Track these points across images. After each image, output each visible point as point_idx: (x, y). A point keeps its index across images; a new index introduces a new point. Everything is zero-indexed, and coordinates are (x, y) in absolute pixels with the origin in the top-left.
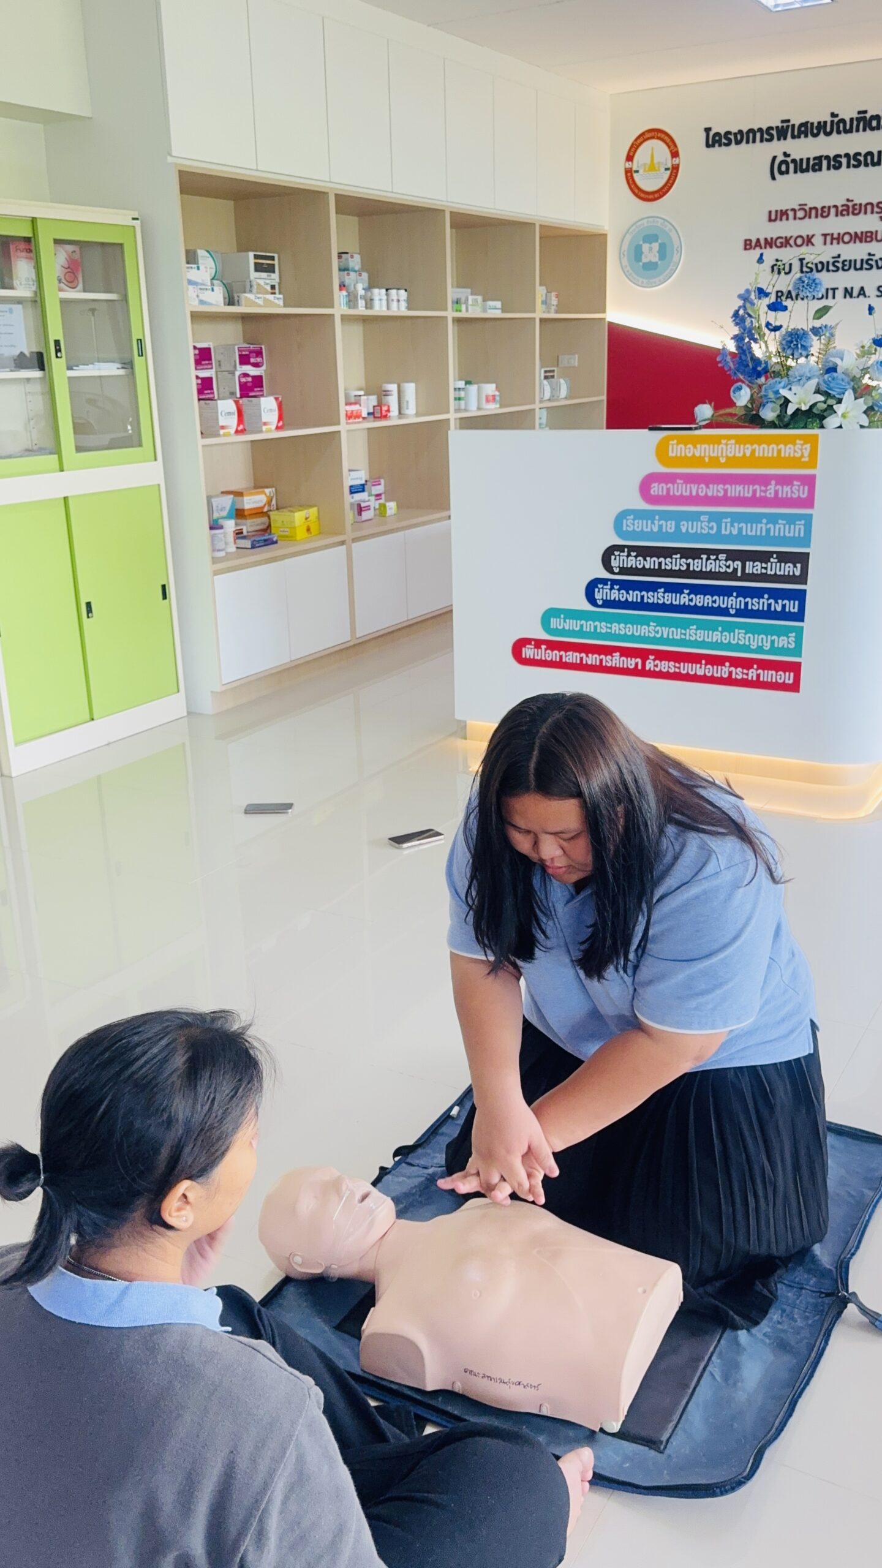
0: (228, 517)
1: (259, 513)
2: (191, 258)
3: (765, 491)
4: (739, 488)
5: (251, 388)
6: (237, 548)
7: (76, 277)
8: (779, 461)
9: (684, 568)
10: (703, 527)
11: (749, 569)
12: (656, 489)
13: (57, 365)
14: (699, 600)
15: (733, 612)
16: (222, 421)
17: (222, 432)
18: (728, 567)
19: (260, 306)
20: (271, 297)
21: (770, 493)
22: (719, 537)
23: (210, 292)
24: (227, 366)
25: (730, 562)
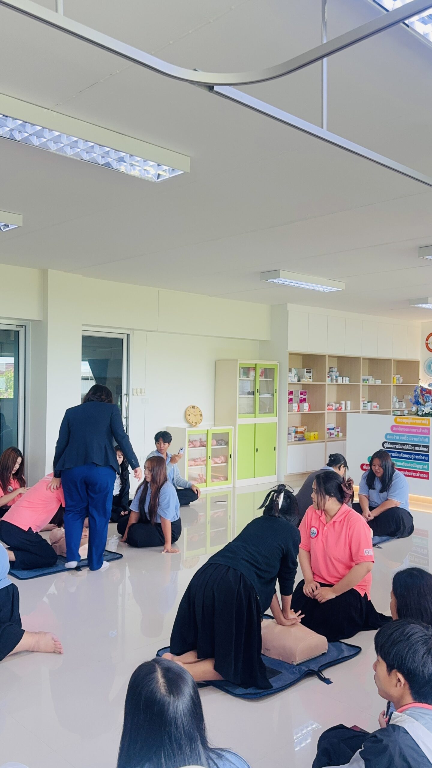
0: (293, 432)
1: (302, 433)
2: (290, 371)
3: (419, 431)
4: (413, 430)
5: (303, 401)
6: (295, 440)
7: (263, 375)
8: (421, 424)
9: (401, 448)
10: (405, 438)
11: (416, 449)
12: (395, 429)
13: (257, 394)
14: (405, 456)
15: (413, 459)
16: (294, 409)
17: (293, 411)
18: (411, 448)
19: (306, 382)
20: (309, 380)
21: (420, 431)
22: (409, 441)
23: (294, 379)
24: (296, 395)
25: (412, 447)
